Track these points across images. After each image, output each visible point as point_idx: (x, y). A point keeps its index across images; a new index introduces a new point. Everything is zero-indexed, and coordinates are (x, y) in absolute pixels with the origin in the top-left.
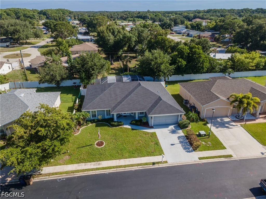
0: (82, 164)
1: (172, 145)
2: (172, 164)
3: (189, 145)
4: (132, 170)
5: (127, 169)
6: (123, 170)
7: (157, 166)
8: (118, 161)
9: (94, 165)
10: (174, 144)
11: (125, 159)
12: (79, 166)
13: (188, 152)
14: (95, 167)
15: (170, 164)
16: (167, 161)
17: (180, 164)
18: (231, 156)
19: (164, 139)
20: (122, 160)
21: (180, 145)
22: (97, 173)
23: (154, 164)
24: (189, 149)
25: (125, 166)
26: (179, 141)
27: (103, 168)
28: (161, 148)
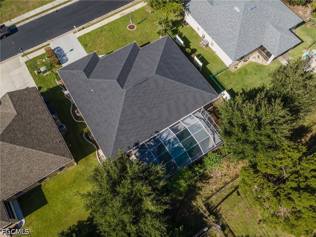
0: (134, 11)
1: (72, 50)
2: (70, 33)
3: (58, 54)
4: (97, 19)
5: (100, 18)
6: (103, 17)
7: (80, 28)
8: (110, 21)
9: (124, 13)
10: (70, 51)
11: (105, 24)
12: (134, 9)
13: (58, 47)
14: (123, 12)
15: (71, 32)
16: (74, 33)
17: (64, 35)
18: (23, 56)
19: (80, 54)
20: (107, 23)
21: (65, 52)
22: (119, 9)
23: (83, 28)
24: (58, 51)
25: (103, 20)
26: (67, 56)
27: (117, 13)
28: (81, 43)
